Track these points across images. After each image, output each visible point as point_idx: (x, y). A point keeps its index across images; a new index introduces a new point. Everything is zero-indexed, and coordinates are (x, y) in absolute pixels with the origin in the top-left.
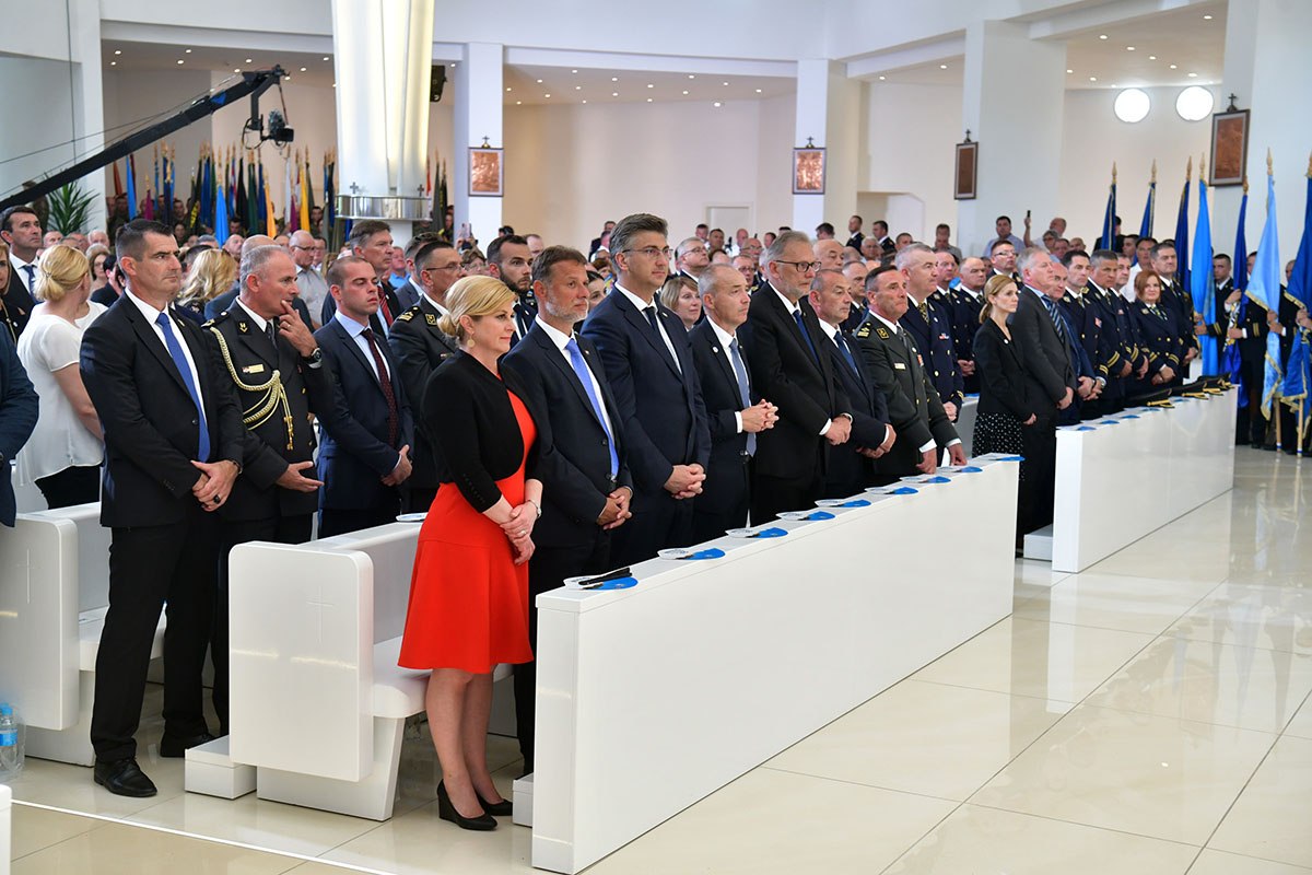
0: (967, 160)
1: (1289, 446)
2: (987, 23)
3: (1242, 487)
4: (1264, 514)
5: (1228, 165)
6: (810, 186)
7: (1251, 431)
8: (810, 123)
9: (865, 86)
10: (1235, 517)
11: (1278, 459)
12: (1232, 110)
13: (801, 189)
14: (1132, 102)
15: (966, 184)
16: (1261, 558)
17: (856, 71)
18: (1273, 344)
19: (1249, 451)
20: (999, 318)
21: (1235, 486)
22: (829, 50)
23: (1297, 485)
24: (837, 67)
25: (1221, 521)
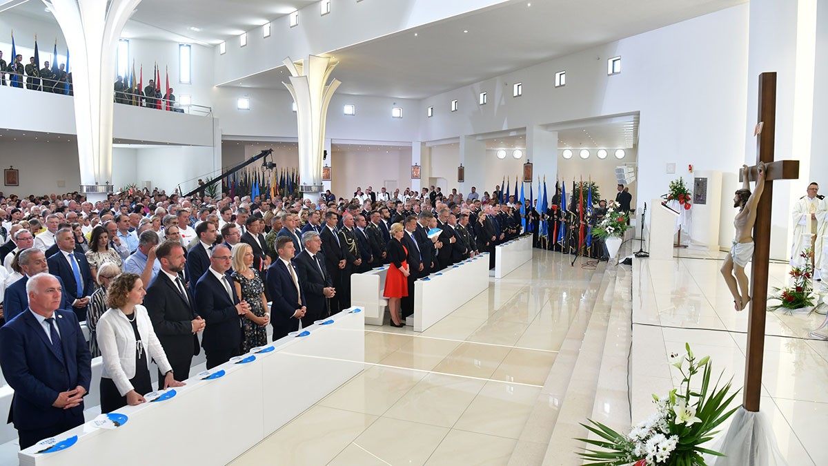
0: (461, 172)
1: (545, 248)
2: (465, 136)
3: (534, 258)
4: (539, 264)
5: (528, 177)
6: (416, 176)
7: (537, 244)
8: (416, 159)
9: (430, 148)
10: (533, 265)
11: (542, 250)
12: (528, 163)
13: (413, 177)
14: (502, 153)
15: (461, 178)
16: (539, 274)
17: (428, 145)
18: (541, 222)
19: (536, 249)
20: (480, 221)
21: (533, 257)
22: (420, 139)
23: (546, 257)
24: (423, 144)
25: (530, 267)
